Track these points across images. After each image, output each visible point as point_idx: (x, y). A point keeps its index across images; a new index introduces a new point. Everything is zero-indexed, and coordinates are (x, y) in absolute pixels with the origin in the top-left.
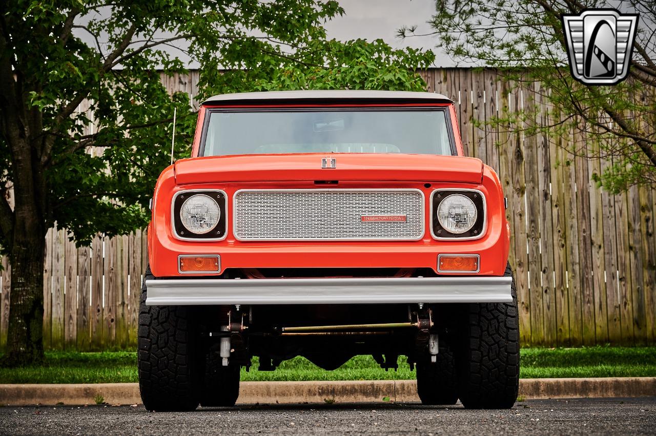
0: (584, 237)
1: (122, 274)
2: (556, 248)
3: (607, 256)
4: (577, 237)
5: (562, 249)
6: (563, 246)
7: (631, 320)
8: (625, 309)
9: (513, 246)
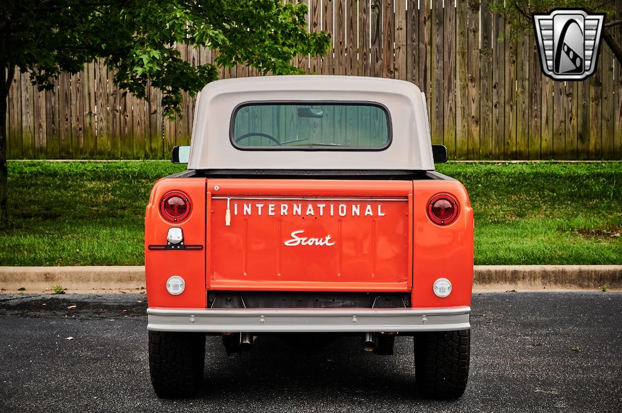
0: (535, 53)
1: (88, 85)
2: (507, 64)
4: (528, 53)
5: (513, 65)
6: (514, 62)
7: (576, 134)
8: (570, 124)
9: (466, 62)
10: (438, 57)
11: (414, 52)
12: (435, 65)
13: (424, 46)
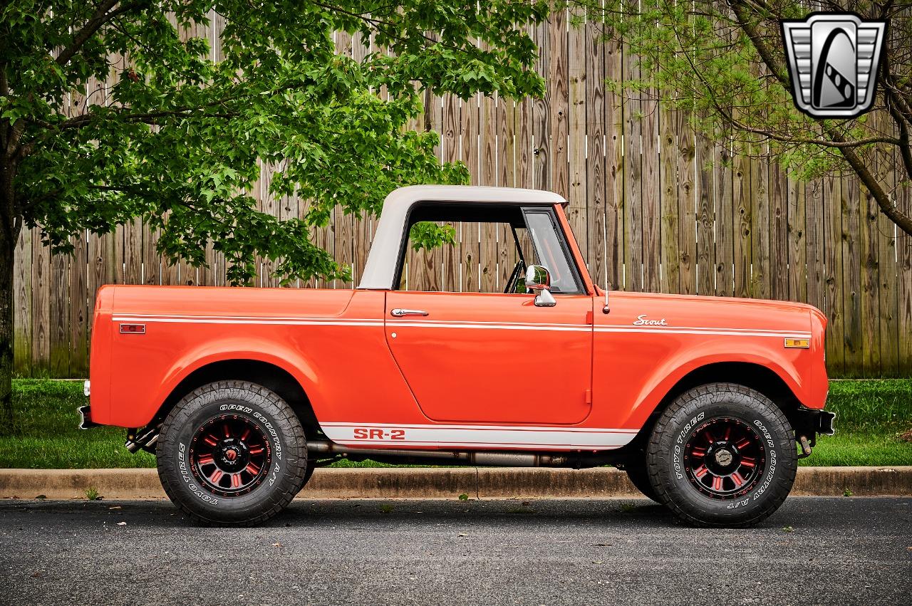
0: (778, 219)
1: (114, 267)
2: (737, 235)
3: (810, 248)
4: (767, 219)
5: (745, 237)
6: (747, 233)
7: (842, 339)
8: (833, 324)
9: (676, 232)
10: (634, 226)
11: (599, 218)
12: (629, 237)
13: (613, 210)
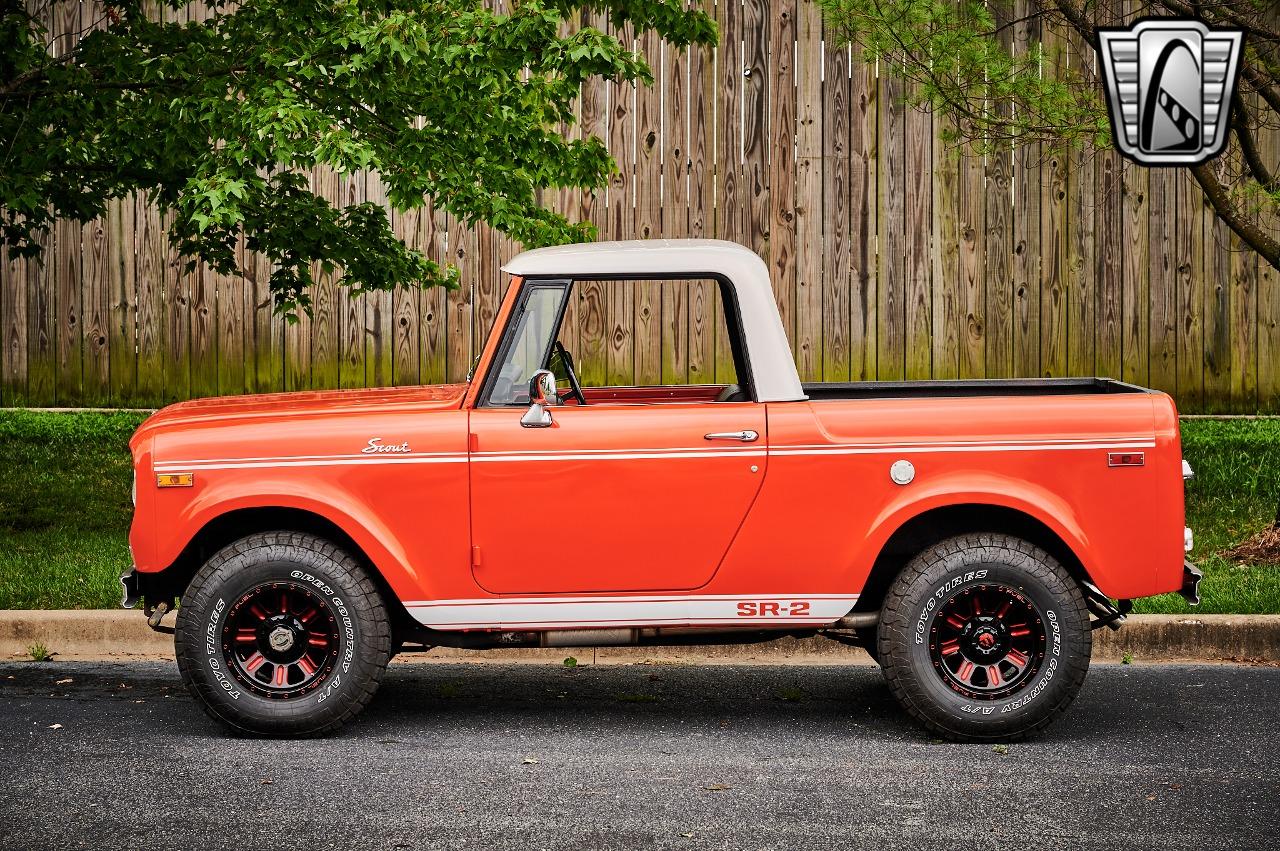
0: (1108, 176)
1: (120, 243)
2: (1045, 199)
3: (1155, 219)
4: (1092, 176)
5: (1058, 202)
6: (1061, 196)
7: (1200, 355)
8: (1188, 333)
9: (955, 195)
10: (892, 185)
11: (840, 173)
12: (885, 201)
13: (861, 160)
